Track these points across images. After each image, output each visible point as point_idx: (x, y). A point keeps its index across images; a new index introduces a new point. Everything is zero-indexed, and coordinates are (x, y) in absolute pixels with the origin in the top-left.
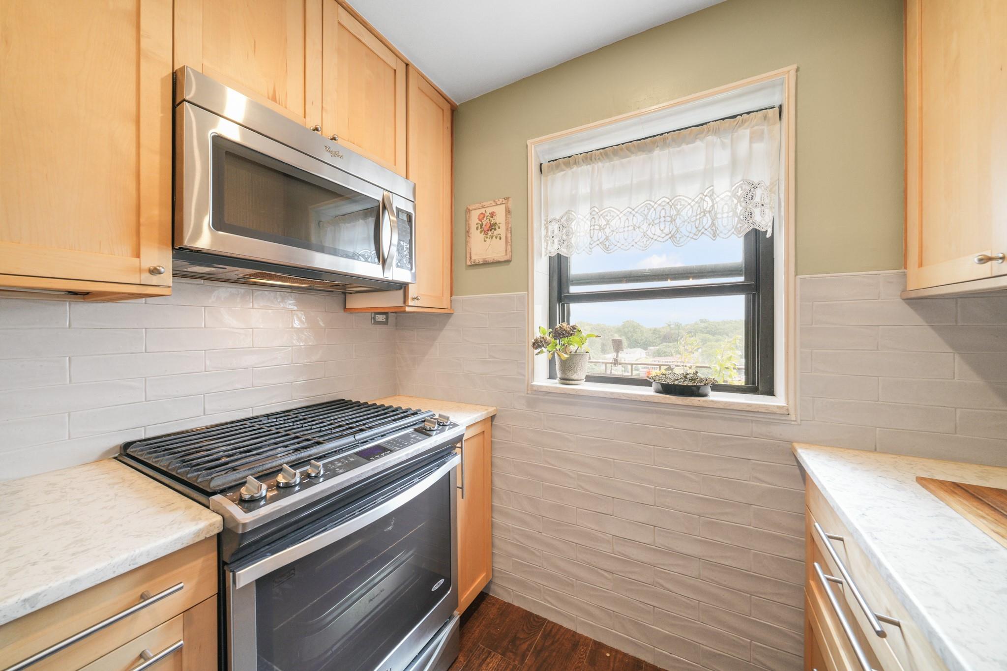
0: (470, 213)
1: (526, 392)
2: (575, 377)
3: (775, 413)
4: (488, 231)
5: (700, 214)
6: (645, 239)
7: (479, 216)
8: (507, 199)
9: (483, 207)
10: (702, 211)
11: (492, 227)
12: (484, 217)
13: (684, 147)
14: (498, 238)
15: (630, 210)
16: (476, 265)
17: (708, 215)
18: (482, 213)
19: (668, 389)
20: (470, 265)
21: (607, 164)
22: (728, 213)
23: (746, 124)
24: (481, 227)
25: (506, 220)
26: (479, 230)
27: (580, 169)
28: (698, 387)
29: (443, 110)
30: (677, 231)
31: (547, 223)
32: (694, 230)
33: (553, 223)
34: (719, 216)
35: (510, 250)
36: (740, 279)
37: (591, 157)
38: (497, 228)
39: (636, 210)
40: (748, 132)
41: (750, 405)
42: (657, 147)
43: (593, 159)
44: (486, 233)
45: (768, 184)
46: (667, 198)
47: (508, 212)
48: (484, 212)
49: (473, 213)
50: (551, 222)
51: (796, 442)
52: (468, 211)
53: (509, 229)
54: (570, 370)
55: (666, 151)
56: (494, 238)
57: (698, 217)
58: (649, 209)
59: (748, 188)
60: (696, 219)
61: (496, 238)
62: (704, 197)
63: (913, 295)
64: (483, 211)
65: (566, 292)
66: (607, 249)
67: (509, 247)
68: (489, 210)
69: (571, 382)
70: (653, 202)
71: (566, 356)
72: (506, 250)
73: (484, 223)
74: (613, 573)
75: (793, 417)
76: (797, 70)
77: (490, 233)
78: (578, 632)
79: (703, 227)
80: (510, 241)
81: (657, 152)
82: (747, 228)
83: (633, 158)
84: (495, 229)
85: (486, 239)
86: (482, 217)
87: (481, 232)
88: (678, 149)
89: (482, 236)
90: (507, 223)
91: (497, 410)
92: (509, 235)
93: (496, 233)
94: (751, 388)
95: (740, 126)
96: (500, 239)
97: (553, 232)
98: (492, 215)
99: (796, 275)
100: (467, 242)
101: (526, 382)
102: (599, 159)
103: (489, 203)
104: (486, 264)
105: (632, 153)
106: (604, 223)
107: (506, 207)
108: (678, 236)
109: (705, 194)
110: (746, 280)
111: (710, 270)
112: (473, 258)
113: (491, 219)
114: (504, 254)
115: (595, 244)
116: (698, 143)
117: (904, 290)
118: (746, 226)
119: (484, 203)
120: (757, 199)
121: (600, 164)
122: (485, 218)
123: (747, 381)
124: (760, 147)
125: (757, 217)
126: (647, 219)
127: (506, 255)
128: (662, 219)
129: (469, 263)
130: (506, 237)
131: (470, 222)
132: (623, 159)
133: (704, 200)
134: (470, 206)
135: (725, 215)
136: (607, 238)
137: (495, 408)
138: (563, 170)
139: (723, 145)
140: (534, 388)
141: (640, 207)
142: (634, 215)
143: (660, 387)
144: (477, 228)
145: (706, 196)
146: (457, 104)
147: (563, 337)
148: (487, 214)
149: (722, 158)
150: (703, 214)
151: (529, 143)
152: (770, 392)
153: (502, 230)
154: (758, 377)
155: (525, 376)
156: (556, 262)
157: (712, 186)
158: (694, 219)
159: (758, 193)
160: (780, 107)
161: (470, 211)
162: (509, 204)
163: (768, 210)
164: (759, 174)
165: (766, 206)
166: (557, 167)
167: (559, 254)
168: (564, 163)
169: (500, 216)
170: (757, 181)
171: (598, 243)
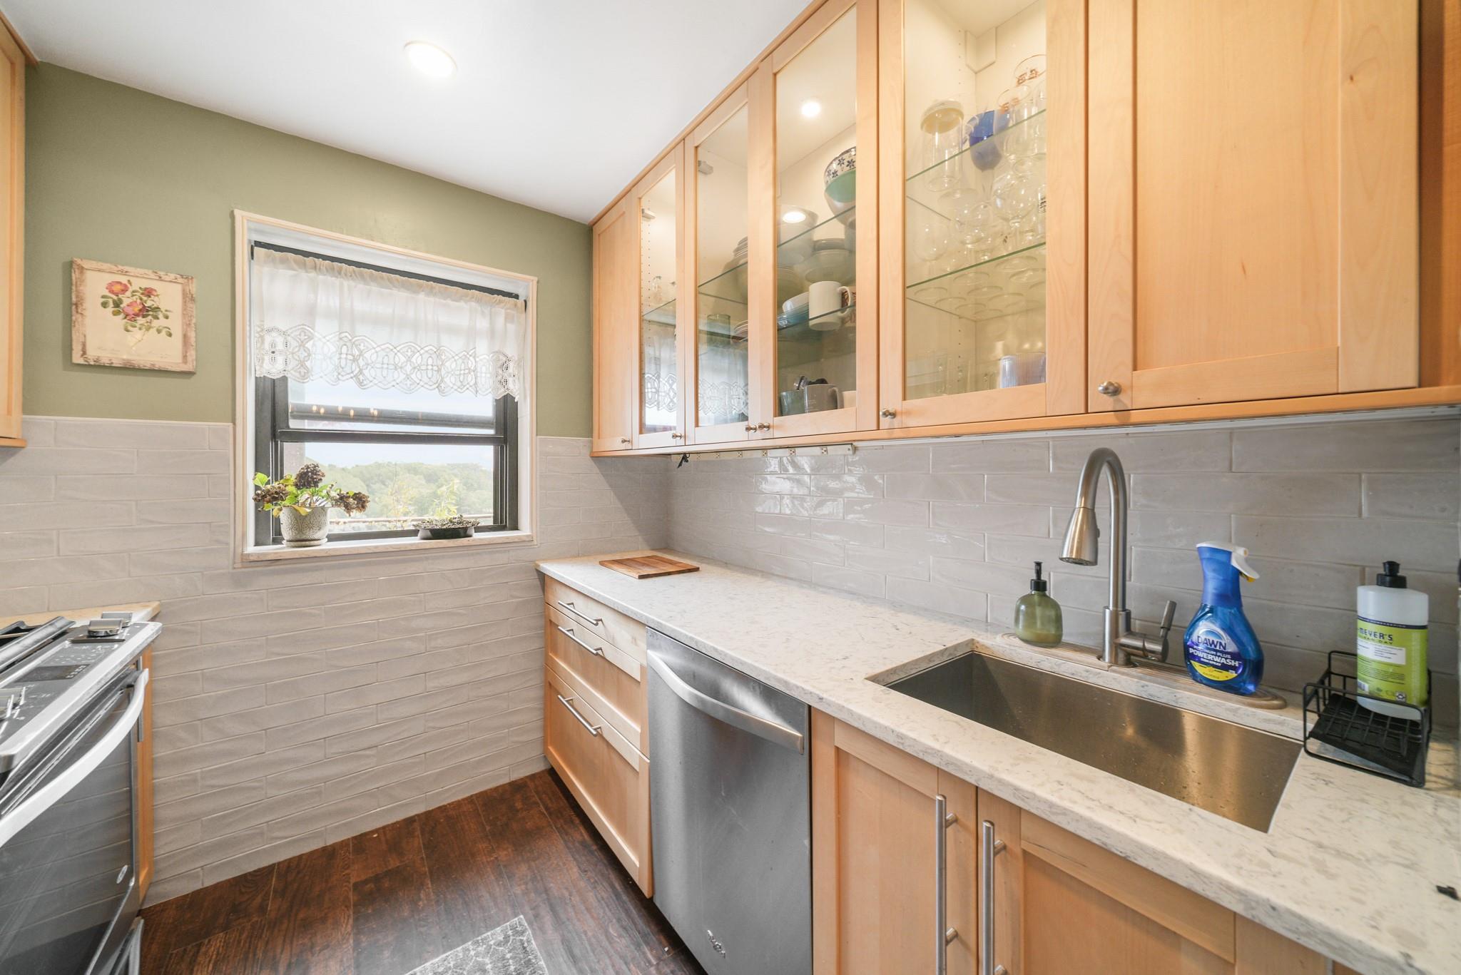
0: (82, 273)
1: (231, 567)
2: (313, 538)
3: (524, 541)
4: (137, 315)
5: (464, 370)
6: (409, 382)
7: (111, 285)
8: (189, 278)
9: (125, 273)
10: (467, 367)
11: (147, 311)
12: (124, 291)
14: (164, 333)
15: (391, 347)
16: (99, 367)
17: (472, 373)
18: (119, 283)
20: (80, 365)
21: (361, 286)
22: (486, 373)
23: (502, 305)
24: (117, 306)
25: (184, 309)
26: (110, 309)
27: (321, 277)
28: (466, 529)
29: (12, 64)
30: (442, 381)
31: (262, 330)
32: (459, 384)
33: (274, 334)
34: (479, 375)
35: (194, 357)
36: (491, 432)
37: (341, 271)
38: (161, 317)
39: (398, 349)
40: (502, 311)
41: (508, 538)
42: (423, 291)
43: (343, 273)
44: (130, 318)
45: (517, 359)
46: (433, 346)
47: (188, 298)
48: (126, 282)
49: (89, 274)
50: (269, 331)
51: (538, 560)
52: (77, 268)
53: (193, 325)
54: (307, 528)
55: (432, 299)
56: (152, 330)
57: (462, 372)
58: (414, 353)
59: (504, 359)
60: (460, 374)
61: (158, 332)
62: (468, 356)
63: (596, 455)
64: (124, 280)
65: (283, 424)
66: (360, 384)
67: (192, 354)
68: (138, 284)
69: (312, 543)
70: (419, 346)
71: (308, 510)
72: (185, 356)
73: (126, 301)
74: (376, 746)
75: (535, 542)
76: (538, 282)
77: (141, 320)
78: (331, 843)
79: (468, 384)
80: (194, 344)
81: (422, 296)
82: (501, 393)
83: (395, 291)
84: (157, 318)
85: (130, 328)
86: (118, 290)
88: (444, 302)
89: (118, 320)
90: (185, 313)
91: (161, 605)
93: (156, 323)
94: (499, 525)
95: (497, 304)
96: (169, 335)
97: (273, 345)
98: (148, 292)
99: (537, 435)
100: (69, 322)
101: (231, 554)
102: (351, 276)
103: (140, 271)
104: (130, 368)
105: (395, 286)
106: (357, 353)
107: (184, 290)
108: (442, 385)
109: (470, 353)
110: (497, 433)
111: (465, 420)
112: (92, 353)
113: (145, 298)
114: (180, 360)
115: (349, 376)
116: (462, 304)
117: (592, 452)
118: (503, 390)
119: (126, 268)
120: (510, 370)
121: (352, 283)
122: (128, 294)
123: (495, 521)
124: (511, 327)
125: (510, 385)
126: (410, 361)
127: (185, 361)
128: (430, 367)
129: (77, 359)
130: (185, 337)
131: (81, 288)
132: (382, 287)
133: (469, 359)
134: (81, 259)
135: (483, 375)
136: (361, 372)
137: (157, 603)
138: (290, 268)
139: (483, 313)
140: (252, 558)
141: (402, 346)
142: (396, 354)
144: (104, 305)
145: (470, 356)
146: (38, 60)
147: (310, 487)
148: (135, 286)
149: (482, 324)
150: (467, 371)
151: (237, 213)
152: (515, 527)
153: (176, 324)
154: (506, 516)
155: (227, 544)
156: (269, 384)
157: (475, 348)
158: (458, 373)
159: (511, 365)
160: (525, 301)
161: (82, 269)
162: (193, 288)
163: (517, 381)
164: (511, 350)
165: (516, 376)
166: (283, 261)
167: (285, 376)
168: (296, 262)
169: (169, 296)
170: (510, 356)
171: (352, 375)
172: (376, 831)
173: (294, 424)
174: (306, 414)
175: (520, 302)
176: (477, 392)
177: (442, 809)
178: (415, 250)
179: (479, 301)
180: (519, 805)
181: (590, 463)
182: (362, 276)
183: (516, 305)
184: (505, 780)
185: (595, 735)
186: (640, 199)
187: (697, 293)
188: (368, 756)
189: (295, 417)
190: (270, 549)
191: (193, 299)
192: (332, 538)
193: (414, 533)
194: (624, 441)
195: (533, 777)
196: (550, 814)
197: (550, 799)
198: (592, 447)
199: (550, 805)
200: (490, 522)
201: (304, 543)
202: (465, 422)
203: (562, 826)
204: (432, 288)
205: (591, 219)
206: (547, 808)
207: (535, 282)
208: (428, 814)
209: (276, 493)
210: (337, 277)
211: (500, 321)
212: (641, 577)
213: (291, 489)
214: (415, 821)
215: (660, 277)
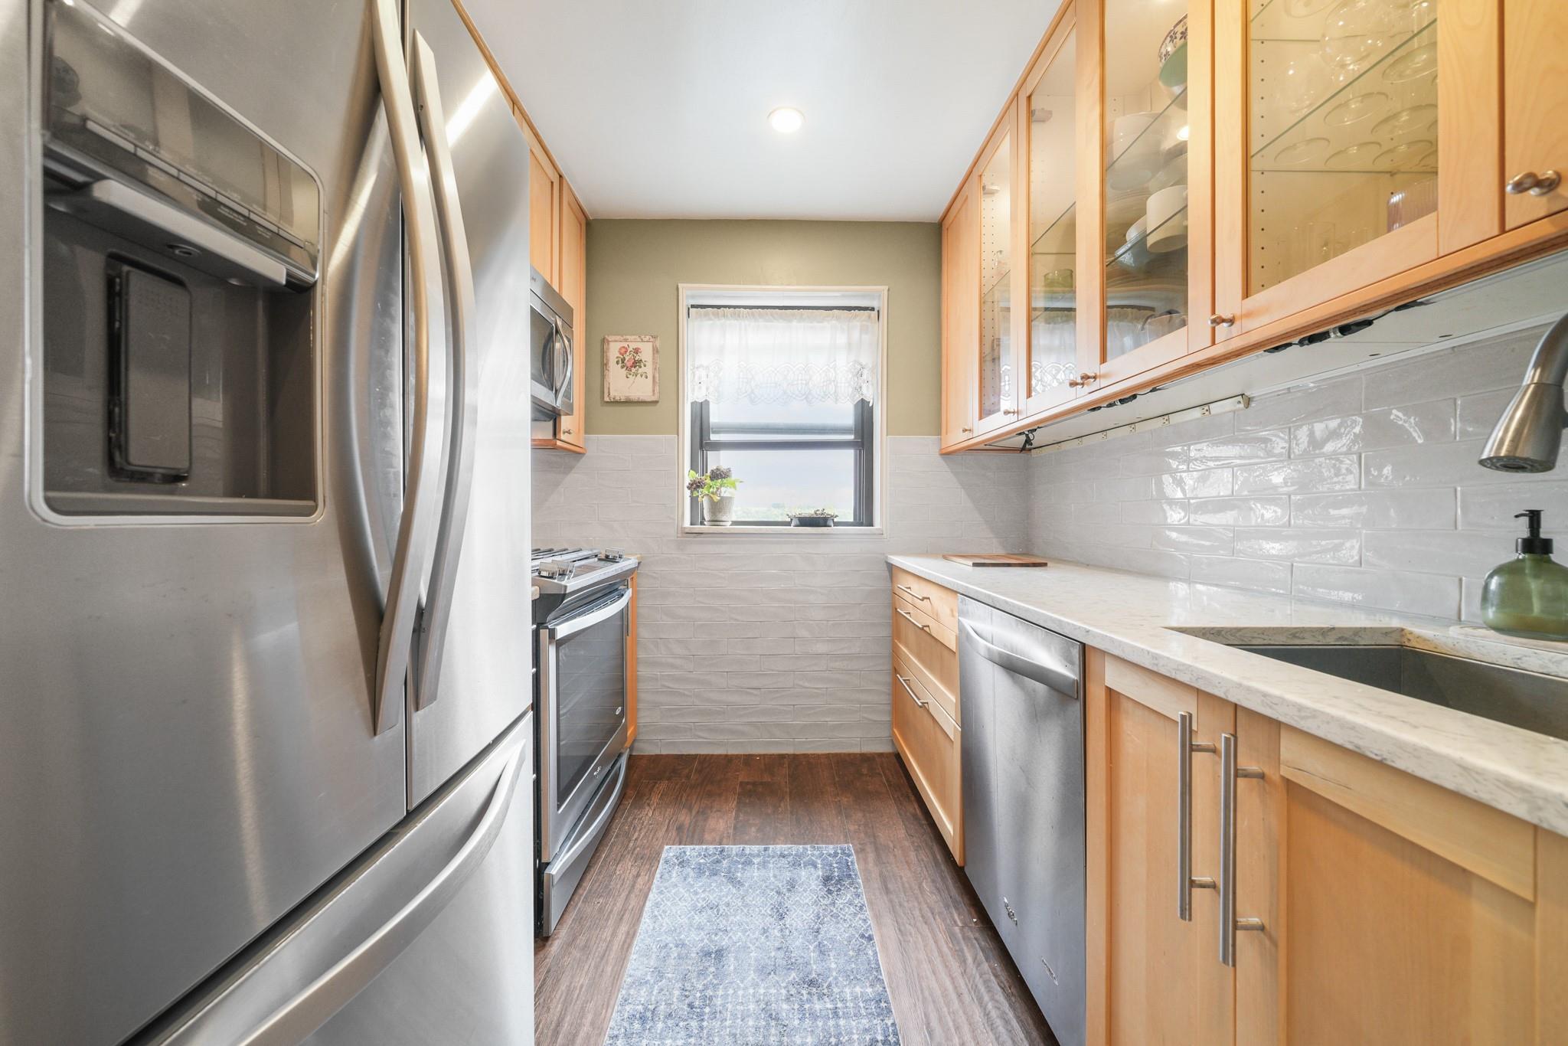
0: (608, 344)
1: (678, 536)
2: (723, 519)
3: (875, 534)
4: (632, 367)
7: (620, 349)
8: (655, 337)
9: (626, 340)
10: (828, 379)
11: (636, 363)
12: (626, 352)
13: (815, 324)
14: (643, 377)
15: (773, 369)
16: (616, 402)
17: (832, 383)
18: (624, 347)
19: (805, 522)
20: (607, 402)
21: (753, 324)
22: (845, 384)
23: (857, 319)
24: (623, 362)
25: (653, 359)
26: (620, 365)
27: (728, 322)
28: (826, 521)
29: (581, 225)
30: (809, 392)
31: (693, 367)
32: (822, 394)
33: (701, 369)
34: (839, 385)
35: (658, 391)
36: (851, 437)
37: (740, 314)
38: (642, 366)
39: (777, 370)
40: (858, 324)
41: (861, 530)
42: (795, 319)
44: (629, 369)
45: (870, 365)
46: (802, 364)
47: (656, 351)
48: (626, 346)
49: (611, 344)
50: (697, 368)
51: (888, 553)
52: (604, 341)
53: (658, 369)
54: (720, 512)
55: (802, 324)
56: (639, 376)
57: (825, 384)
58: (789, 371)
59: (859, 367)
60: (824, 386)
61: (641, 376)
62: (829, 368)
63: (944, 451)
64: (625, 344)
65: (707, 438)
66: (752, 401)
67: (657, 388)
68: (633, 346)
69: (722, 523)
71: (719, 498)
72: (654, 391)
73: (627, 358)
75: (885, 536)
76: (889, 290)
77: (633, 370)
78: (729, 753)
79: (829, 393)
80: (658, 382)
81: (795, 323)
82: (858, 398)
85: (629, 376)
86: (624, 351)
87: (622, 367)
89: (624, 371)
90: (654, 363)
91: (642, 558)
92: (657, 375)
93: (640, 370)
94: (858, 523)
95: (853, 319)
96: (647, 377)
97: (700, 377)
98: (637, 351)
99: (887, 435)
100: (603, 376)
101: (678, 527)
102: (746, 317)
103: (633, 337)
104: (628, 402)
105: (777, 319)
107: (653, 346)
108: (810, 396)
109: (830, 366)
110: (855, 438)
112: (612, 394)
113: (635, 355)
114: (652, 394)
116: (825, 324)
117: (940, 449)
118: (857, 395)
119: (628, 337)
120: (864, 377)
122: (628, 353)
123: (855, 519)
124: (866, 337)
125: (864, 390)
127: (654, 394)
128: (800, 382)
129: (606, 398)
130: (654, 377)
131: (608, 354)
133: (829, 371)
134: (608, 335)
135: (843, 386)
137: (640, 556)
138: (710, 319)
139: (842, 329)
140: (686, 531)
143: (798, 523)
144: (617, 363)
145: (831, 368)
146: (591, 218)
147: (719, 479)
148: (631, 349)
149: (842, 339)
150: (828, 382)
151: (680, 285)
152: (871, 525)
153: (648, 369)
154: (865, 514)
155: (674, 519)
156: (699, 406)
157: (835, 361)
158: (822, 385)
159: (865, 372)
160: (878, 311)
161: (608, 342)
162: (658, 343)
163: (870, 386)
164: (866, 359)
165: (870, 383)
166: (706, 315)
167: (706, 400)
168: (713, 314)
169: (646, 353)
170: (864, 363)
171: (745, 394)
172: (760, 755)
173: (714, 437)
174: (720, 430)
175: (876, 312)
176: (837, 400)
177: (805, 756)
178: (788, 285)
179: (838, 318)
180: (865, 771)
181: (939, 459)
182: (753, 315)
183: (869, 317)
184: (856, 750)
185: (921, 707)
186: (981, 176)
187: (1031, 255)
188: (756, 695)
189: (714, 432)
190: (698, 528)
191: (657, 352)
192: (735, 523)
193: (788, 524)
194: (965, 430)
195: (881, 755)
196: (890, 785)
197: (892, 775)
198: (941, 446)
199: (891, 779)
200: (852, 520)
201: (716, 523)
202: (829, 430)
203: (898, 797)
204: (802, 315)
205: (941, 214)
206: (888, 781)
207: (886, 292)
208: (795, 757)
209: (699, 482)
210: (737, 320)
211: (856, 335)
212: (975, 565)
213: (708, 481)
214: (785, 758)
215: (1001, 252)
